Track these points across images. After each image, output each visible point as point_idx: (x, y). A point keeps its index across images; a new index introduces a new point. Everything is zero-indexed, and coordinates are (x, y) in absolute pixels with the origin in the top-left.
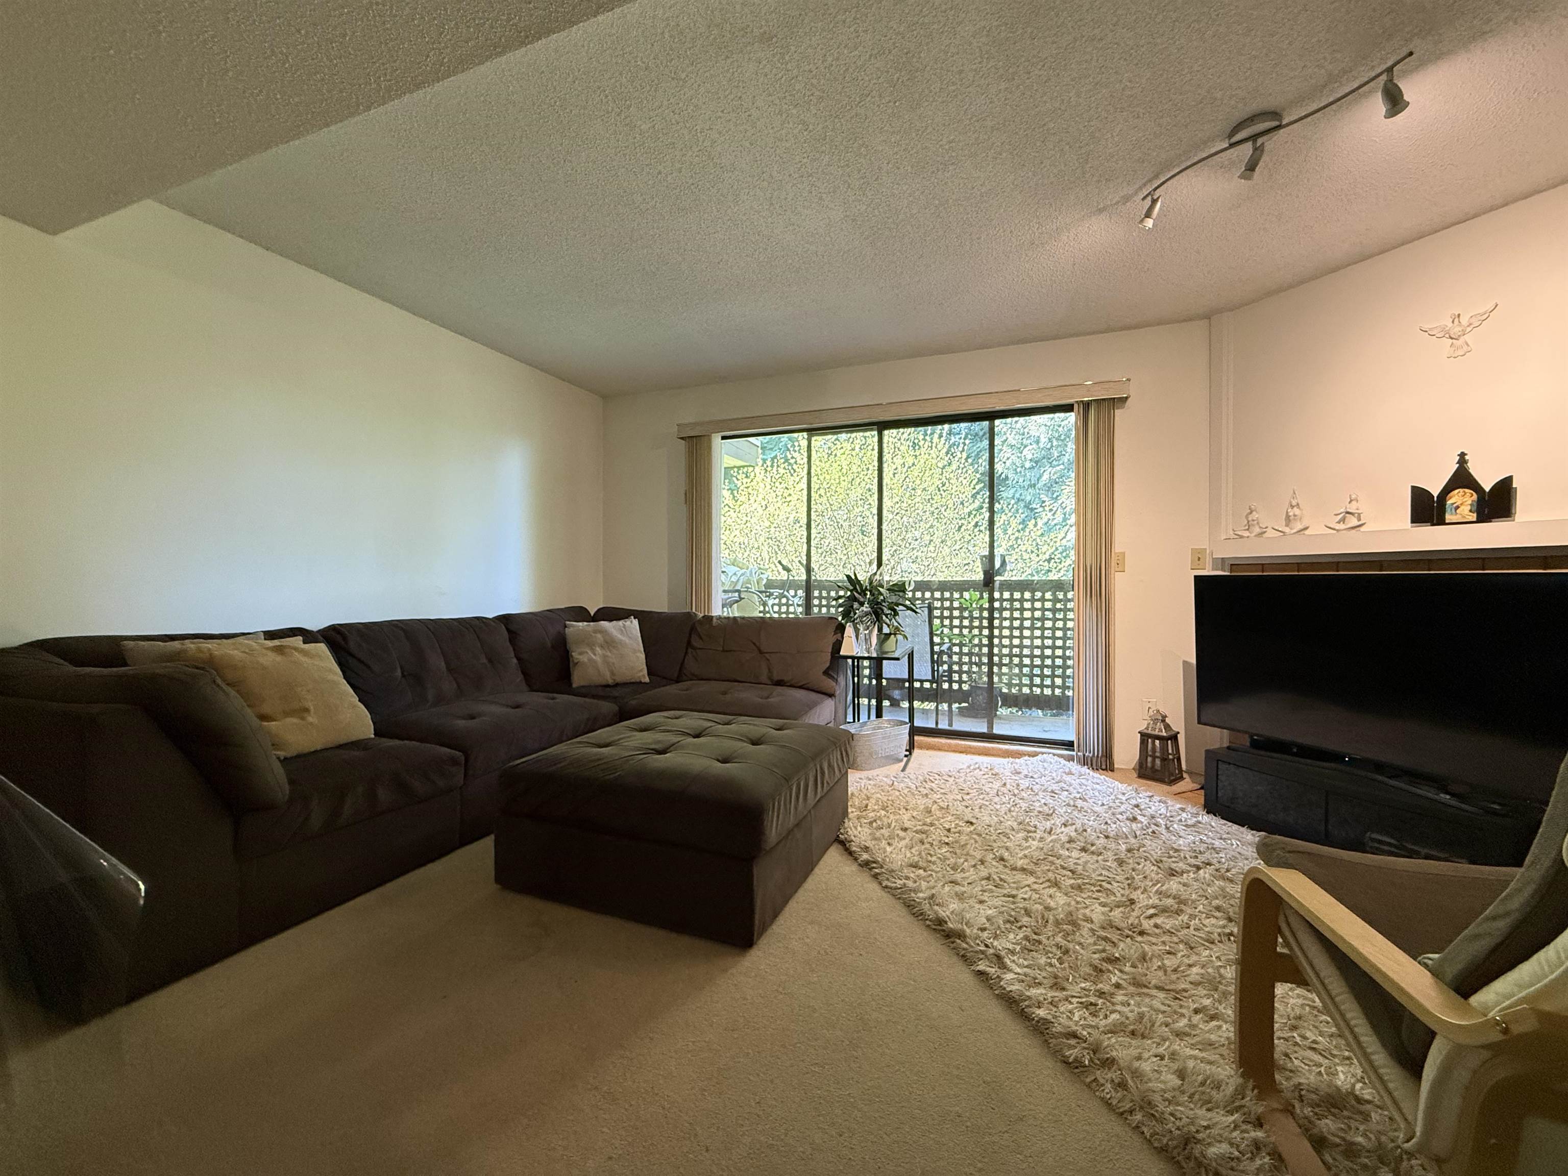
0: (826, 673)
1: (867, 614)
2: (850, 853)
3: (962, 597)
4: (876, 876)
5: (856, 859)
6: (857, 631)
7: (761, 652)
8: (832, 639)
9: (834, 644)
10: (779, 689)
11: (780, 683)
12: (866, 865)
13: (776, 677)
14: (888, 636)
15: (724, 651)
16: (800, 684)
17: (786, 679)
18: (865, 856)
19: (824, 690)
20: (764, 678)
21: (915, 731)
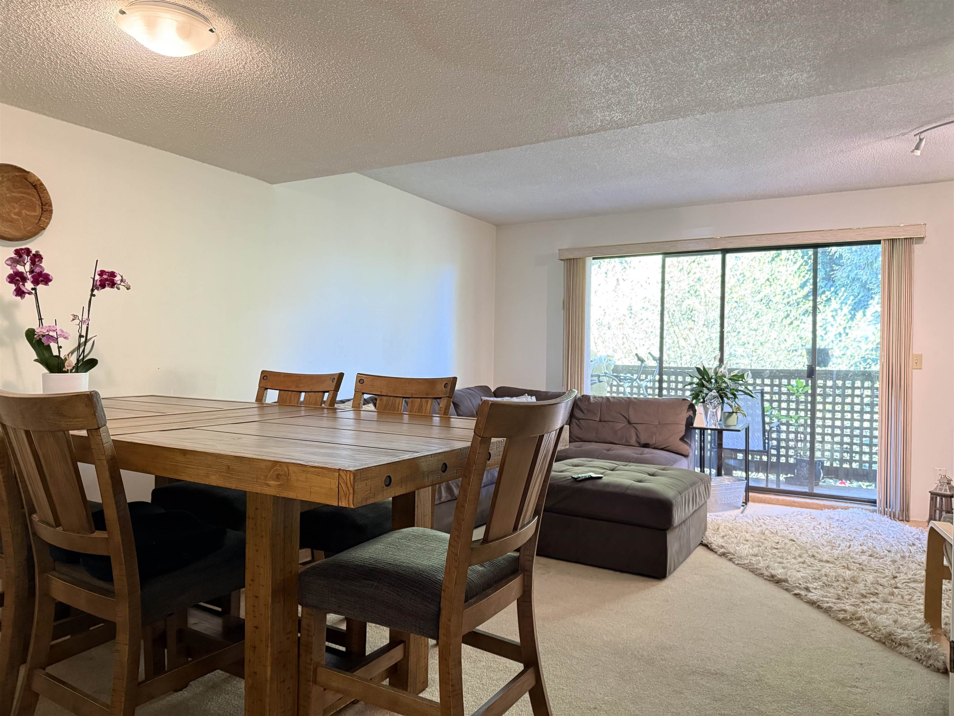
0: (682, 439)
1: (715, 397)
2: (712, 550)
3: (789, 384)
4: (730, 560)
5: (716, 553)
6: (706, 410)
7: (629, 423)
8: (685, 414)
9: (687, 419)
10: (646, 450)
11: (646, 446)
12: (723, 555)
13: (643, 441)
14: (731, 414)
15: (600, 421)
16: (663, 447)
17: (651, 443)
18: (722, 550)
19: (680, 451)
20: (633, 441)
21: (749, 489)
